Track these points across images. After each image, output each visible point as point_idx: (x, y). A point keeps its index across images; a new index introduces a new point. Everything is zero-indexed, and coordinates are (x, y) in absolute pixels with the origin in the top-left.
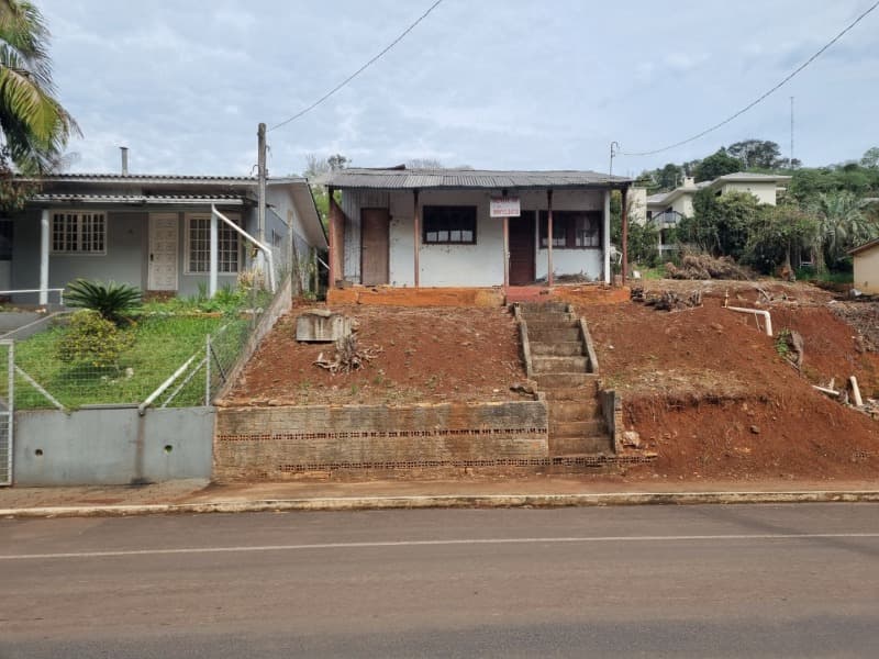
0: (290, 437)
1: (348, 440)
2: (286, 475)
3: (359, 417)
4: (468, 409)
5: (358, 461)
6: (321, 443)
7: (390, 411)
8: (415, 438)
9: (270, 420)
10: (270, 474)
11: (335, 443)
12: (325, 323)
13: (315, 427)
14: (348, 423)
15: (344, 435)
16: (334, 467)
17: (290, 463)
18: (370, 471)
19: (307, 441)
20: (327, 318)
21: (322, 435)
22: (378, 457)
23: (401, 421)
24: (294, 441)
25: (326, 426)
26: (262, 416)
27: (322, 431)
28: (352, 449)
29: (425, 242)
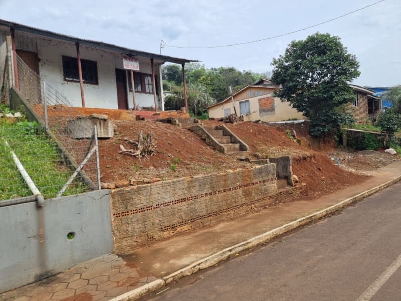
0: (166, 204)
1: (199, 200)
2: (166, 234)
3: (203, 183)
4: (249, 171)
5: (205, 213)
6: (184, 206)
7: (217, 177)
8: (230, 192)
9: (151, 194)
10: (156, 236)
11: (191, 204)
12: (104, 124)
13: (180, 194)
14: (197, 188)
15: (196, 198)
16: (193, 220)
17: (167, 224)
18: (211, 218)
19: (176, 206)
20: (105, 120)
21: (184, 200)
22: (214, 208)
23: (223, 183)
24: (168, 207)
25: (186, 192)
26: (145, 192)
27: (183, 197)
28: (201, 206)
29: (65, 80)
